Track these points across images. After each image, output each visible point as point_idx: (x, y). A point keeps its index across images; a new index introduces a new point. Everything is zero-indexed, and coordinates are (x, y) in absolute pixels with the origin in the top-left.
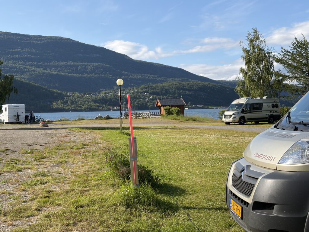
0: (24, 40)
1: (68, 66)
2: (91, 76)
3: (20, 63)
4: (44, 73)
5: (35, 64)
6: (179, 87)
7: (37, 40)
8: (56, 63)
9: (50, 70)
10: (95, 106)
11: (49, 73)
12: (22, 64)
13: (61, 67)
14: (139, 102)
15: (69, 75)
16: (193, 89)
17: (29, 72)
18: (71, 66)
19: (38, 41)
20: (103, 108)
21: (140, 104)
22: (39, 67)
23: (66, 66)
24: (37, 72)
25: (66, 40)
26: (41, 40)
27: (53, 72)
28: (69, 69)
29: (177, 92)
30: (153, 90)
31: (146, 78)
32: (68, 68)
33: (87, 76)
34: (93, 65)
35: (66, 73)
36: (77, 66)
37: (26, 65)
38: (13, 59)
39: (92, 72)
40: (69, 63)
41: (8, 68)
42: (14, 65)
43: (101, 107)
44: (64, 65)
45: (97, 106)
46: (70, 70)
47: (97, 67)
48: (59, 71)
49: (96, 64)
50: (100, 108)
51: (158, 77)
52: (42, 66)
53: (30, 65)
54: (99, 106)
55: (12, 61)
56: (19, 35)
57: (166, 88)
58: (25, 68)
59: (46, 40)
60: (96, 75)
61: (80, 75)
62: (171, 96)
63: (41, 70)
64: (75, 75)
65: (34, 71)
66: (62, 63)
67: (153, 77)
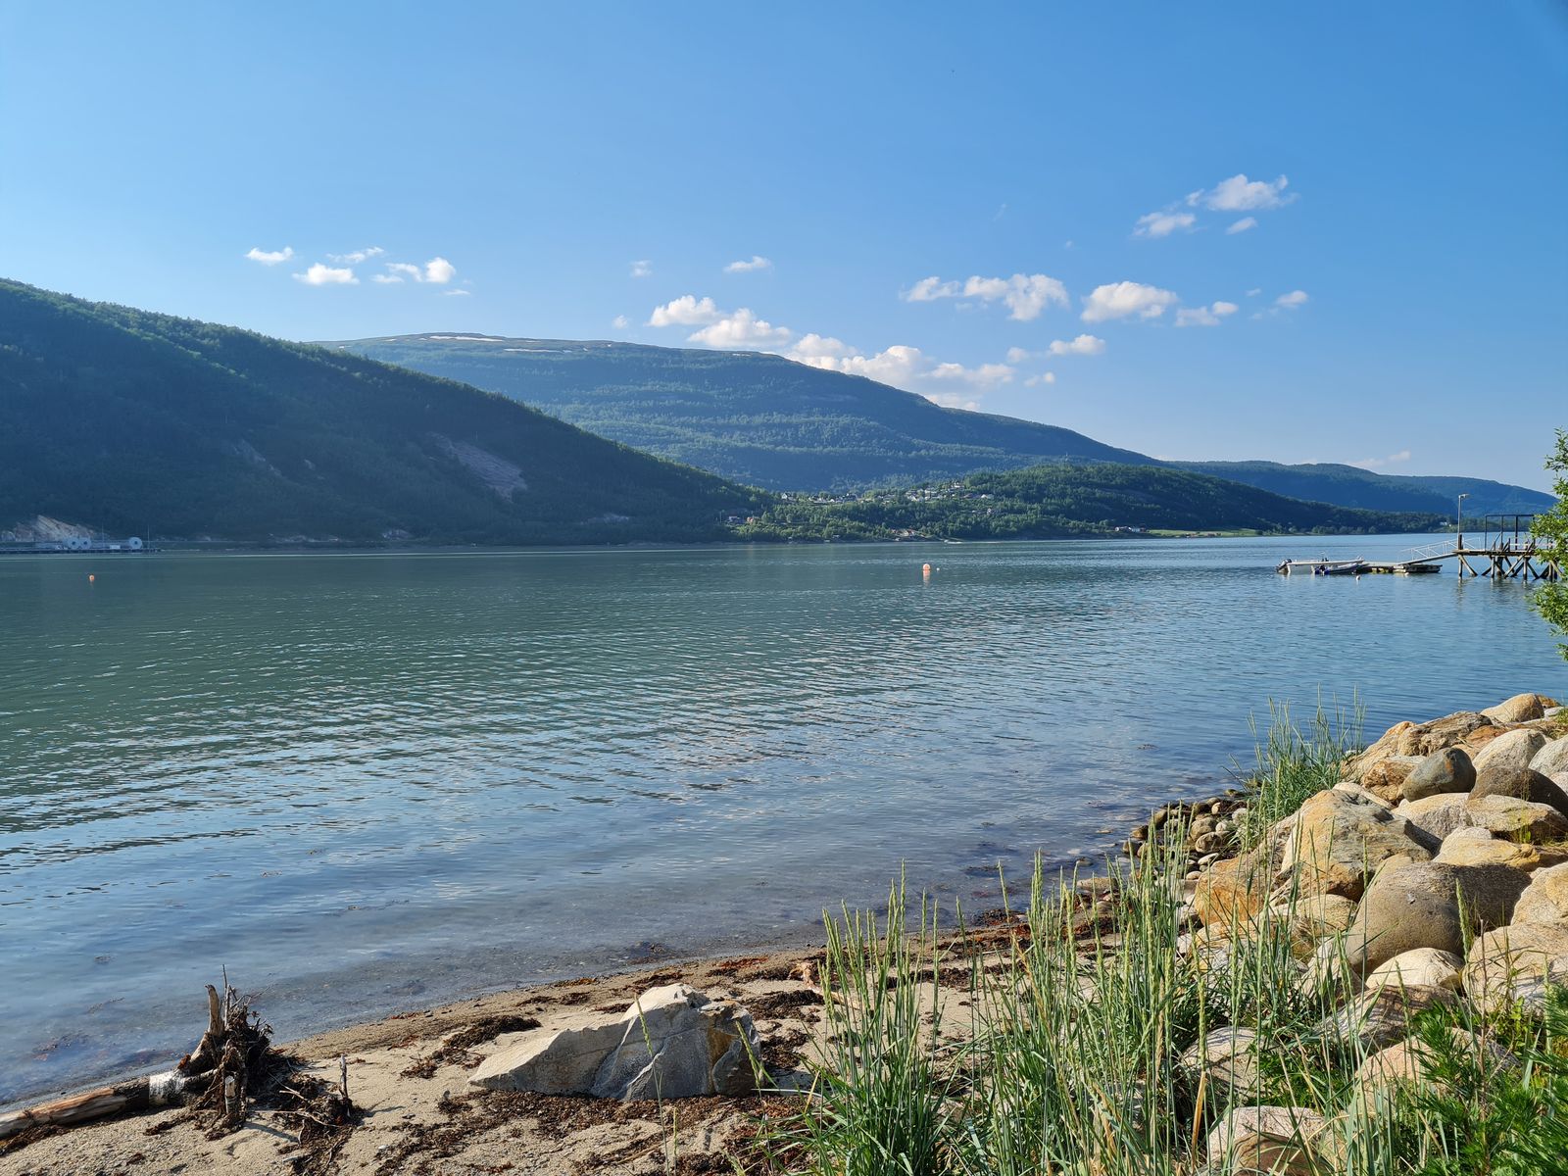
0: (667, 362)
1: (774, 425)
2: (831, 451)
3: (659, 419)
4: (715, 446)
5: (694, 421)
6: (1075, 479)
7: (698, 362)
8: (744, 420)
9: (731, 437)
10: (853, 527)
11: (727, 445)
12: (663, 423)
13: (756, 428)
14: (967, 518)
15: (778, 448)
16: (1113, 483)
17: (679, 442)
18: (781, 426)
19: (701, 363)
20: (875, 534)
21: (970, 524)
22: (703, 431)
23: (768, 426)
24: (698, 441)
25: (770, 359)
26: (706, 362)
27: (737, 441)
28: (777, 434)
29: (1069, 491)
30: (1004, 488)
31: (975, 455)
32: (774, 431)
33: (821, 452)
34: (837, 423)
35: (770, 443)
36: (796, 427)
37: (673, 425)
38: (641, 411)
39: (833, 441)
40: (777, 418)
41: (629, 432)
42: (644, 425)
43: (870, 531)
44: (763, 424)
45: (860, 529)
46: (780, 437)
47: (846, 429)
48: (751, 439)
49: (845, 420)
50: (867, 534)
51: (1007, 453)
52: (711, 426)
53: (683, 425)
54: (865, 530)
55: (638, 416)
56: (655, 349)
57: (1038, 481)
58: (669, 433)
59: (720, 361)
60: (845, 449)
61: (805, 449)
62: (1055, 504)
63: (709, 437)
64: (791, 449)
65: (692, 440)
66: (758, 420)
67: (993, 453)
